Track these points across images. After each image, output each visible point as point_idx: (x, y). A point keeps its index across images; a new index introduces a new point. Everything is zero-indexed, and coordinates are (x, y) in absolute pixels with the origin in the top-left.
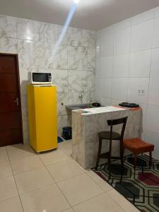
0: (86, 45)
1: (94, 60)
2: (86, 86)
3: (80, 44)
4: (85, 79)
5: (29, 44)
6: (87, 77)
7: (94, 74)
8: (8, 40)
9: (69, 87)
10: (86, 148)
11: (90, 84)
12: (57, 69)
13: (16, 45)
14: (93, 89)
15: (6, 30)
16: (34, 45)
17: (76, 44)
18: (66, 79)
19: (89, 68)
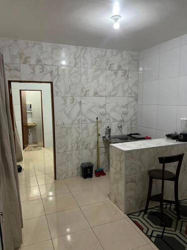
0: (126, 68)
1: (136, 84)
2: (126, 114)
3: (120, 67)
4: (126, 106)
5: (64, 70)
6: (127, 105)
7: (136, 100)
8: (43, 68)
9: (107, 116)
10: (126, 188)
11: (131, 112)
12: (94, 96)
13: (51, 72)
14: (135, 117)
15: (41, 57)
16: (70, 71)
17: (115, 67)
18: (104, 107)
19: (131, 93)
